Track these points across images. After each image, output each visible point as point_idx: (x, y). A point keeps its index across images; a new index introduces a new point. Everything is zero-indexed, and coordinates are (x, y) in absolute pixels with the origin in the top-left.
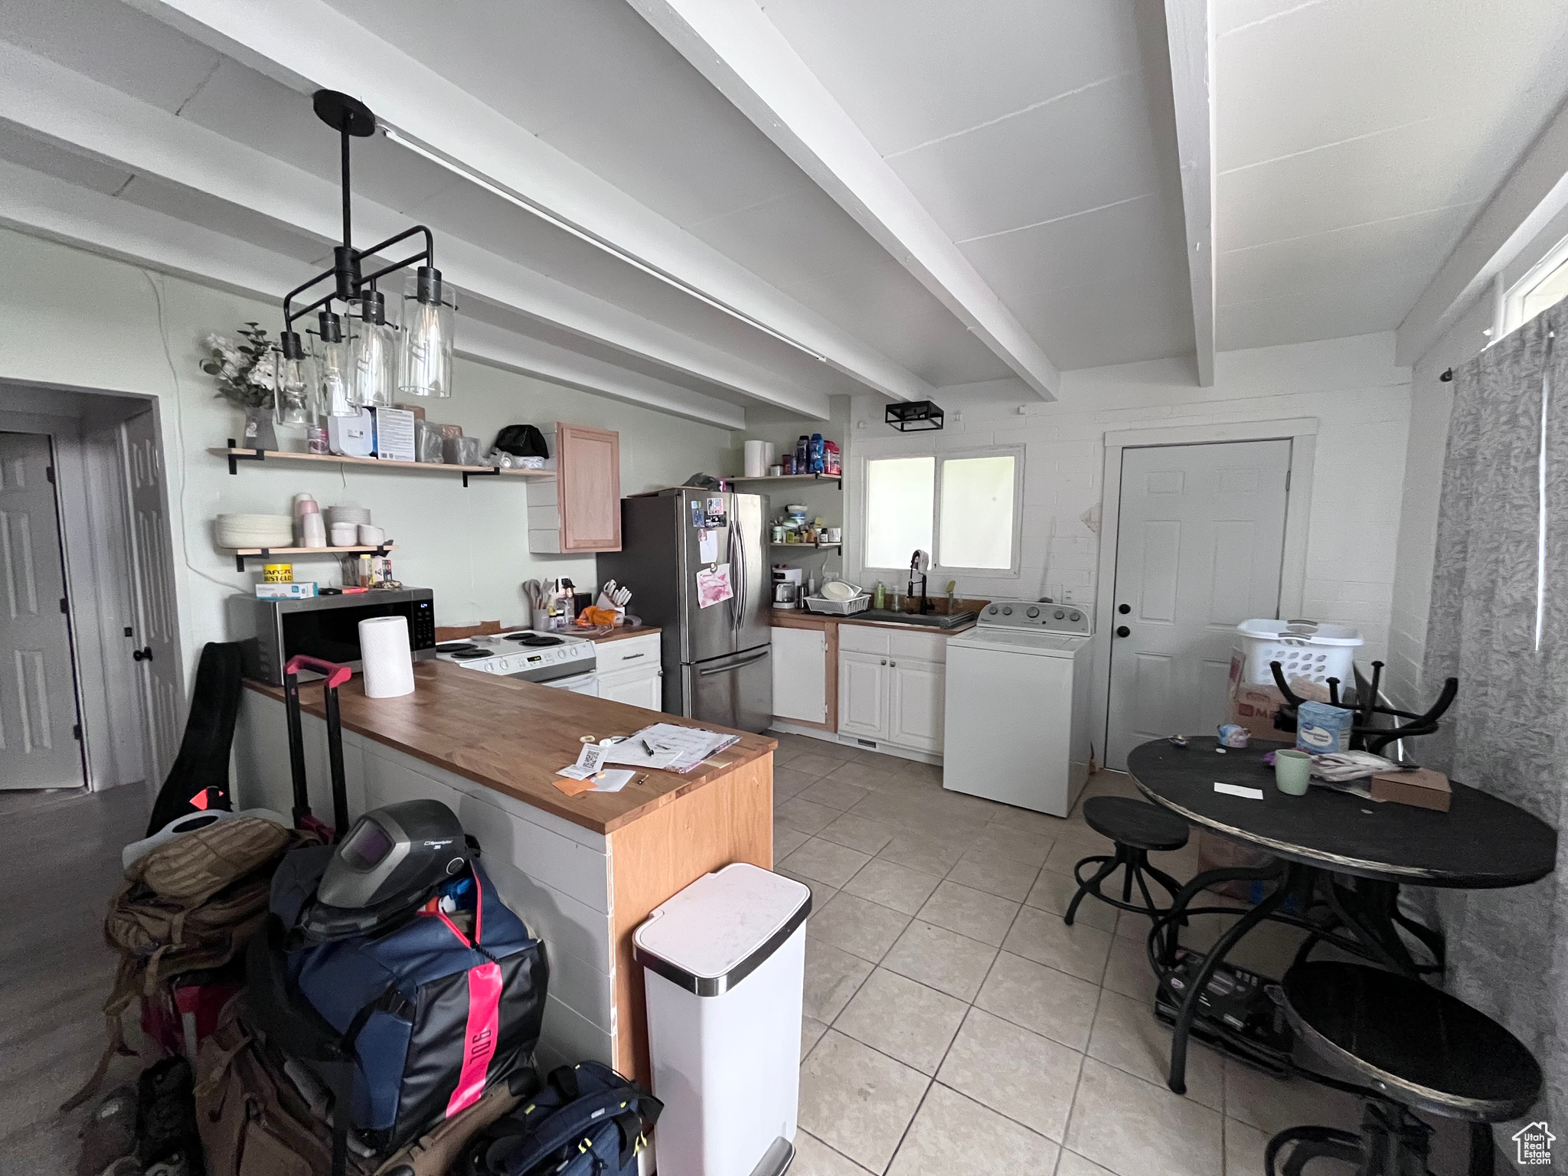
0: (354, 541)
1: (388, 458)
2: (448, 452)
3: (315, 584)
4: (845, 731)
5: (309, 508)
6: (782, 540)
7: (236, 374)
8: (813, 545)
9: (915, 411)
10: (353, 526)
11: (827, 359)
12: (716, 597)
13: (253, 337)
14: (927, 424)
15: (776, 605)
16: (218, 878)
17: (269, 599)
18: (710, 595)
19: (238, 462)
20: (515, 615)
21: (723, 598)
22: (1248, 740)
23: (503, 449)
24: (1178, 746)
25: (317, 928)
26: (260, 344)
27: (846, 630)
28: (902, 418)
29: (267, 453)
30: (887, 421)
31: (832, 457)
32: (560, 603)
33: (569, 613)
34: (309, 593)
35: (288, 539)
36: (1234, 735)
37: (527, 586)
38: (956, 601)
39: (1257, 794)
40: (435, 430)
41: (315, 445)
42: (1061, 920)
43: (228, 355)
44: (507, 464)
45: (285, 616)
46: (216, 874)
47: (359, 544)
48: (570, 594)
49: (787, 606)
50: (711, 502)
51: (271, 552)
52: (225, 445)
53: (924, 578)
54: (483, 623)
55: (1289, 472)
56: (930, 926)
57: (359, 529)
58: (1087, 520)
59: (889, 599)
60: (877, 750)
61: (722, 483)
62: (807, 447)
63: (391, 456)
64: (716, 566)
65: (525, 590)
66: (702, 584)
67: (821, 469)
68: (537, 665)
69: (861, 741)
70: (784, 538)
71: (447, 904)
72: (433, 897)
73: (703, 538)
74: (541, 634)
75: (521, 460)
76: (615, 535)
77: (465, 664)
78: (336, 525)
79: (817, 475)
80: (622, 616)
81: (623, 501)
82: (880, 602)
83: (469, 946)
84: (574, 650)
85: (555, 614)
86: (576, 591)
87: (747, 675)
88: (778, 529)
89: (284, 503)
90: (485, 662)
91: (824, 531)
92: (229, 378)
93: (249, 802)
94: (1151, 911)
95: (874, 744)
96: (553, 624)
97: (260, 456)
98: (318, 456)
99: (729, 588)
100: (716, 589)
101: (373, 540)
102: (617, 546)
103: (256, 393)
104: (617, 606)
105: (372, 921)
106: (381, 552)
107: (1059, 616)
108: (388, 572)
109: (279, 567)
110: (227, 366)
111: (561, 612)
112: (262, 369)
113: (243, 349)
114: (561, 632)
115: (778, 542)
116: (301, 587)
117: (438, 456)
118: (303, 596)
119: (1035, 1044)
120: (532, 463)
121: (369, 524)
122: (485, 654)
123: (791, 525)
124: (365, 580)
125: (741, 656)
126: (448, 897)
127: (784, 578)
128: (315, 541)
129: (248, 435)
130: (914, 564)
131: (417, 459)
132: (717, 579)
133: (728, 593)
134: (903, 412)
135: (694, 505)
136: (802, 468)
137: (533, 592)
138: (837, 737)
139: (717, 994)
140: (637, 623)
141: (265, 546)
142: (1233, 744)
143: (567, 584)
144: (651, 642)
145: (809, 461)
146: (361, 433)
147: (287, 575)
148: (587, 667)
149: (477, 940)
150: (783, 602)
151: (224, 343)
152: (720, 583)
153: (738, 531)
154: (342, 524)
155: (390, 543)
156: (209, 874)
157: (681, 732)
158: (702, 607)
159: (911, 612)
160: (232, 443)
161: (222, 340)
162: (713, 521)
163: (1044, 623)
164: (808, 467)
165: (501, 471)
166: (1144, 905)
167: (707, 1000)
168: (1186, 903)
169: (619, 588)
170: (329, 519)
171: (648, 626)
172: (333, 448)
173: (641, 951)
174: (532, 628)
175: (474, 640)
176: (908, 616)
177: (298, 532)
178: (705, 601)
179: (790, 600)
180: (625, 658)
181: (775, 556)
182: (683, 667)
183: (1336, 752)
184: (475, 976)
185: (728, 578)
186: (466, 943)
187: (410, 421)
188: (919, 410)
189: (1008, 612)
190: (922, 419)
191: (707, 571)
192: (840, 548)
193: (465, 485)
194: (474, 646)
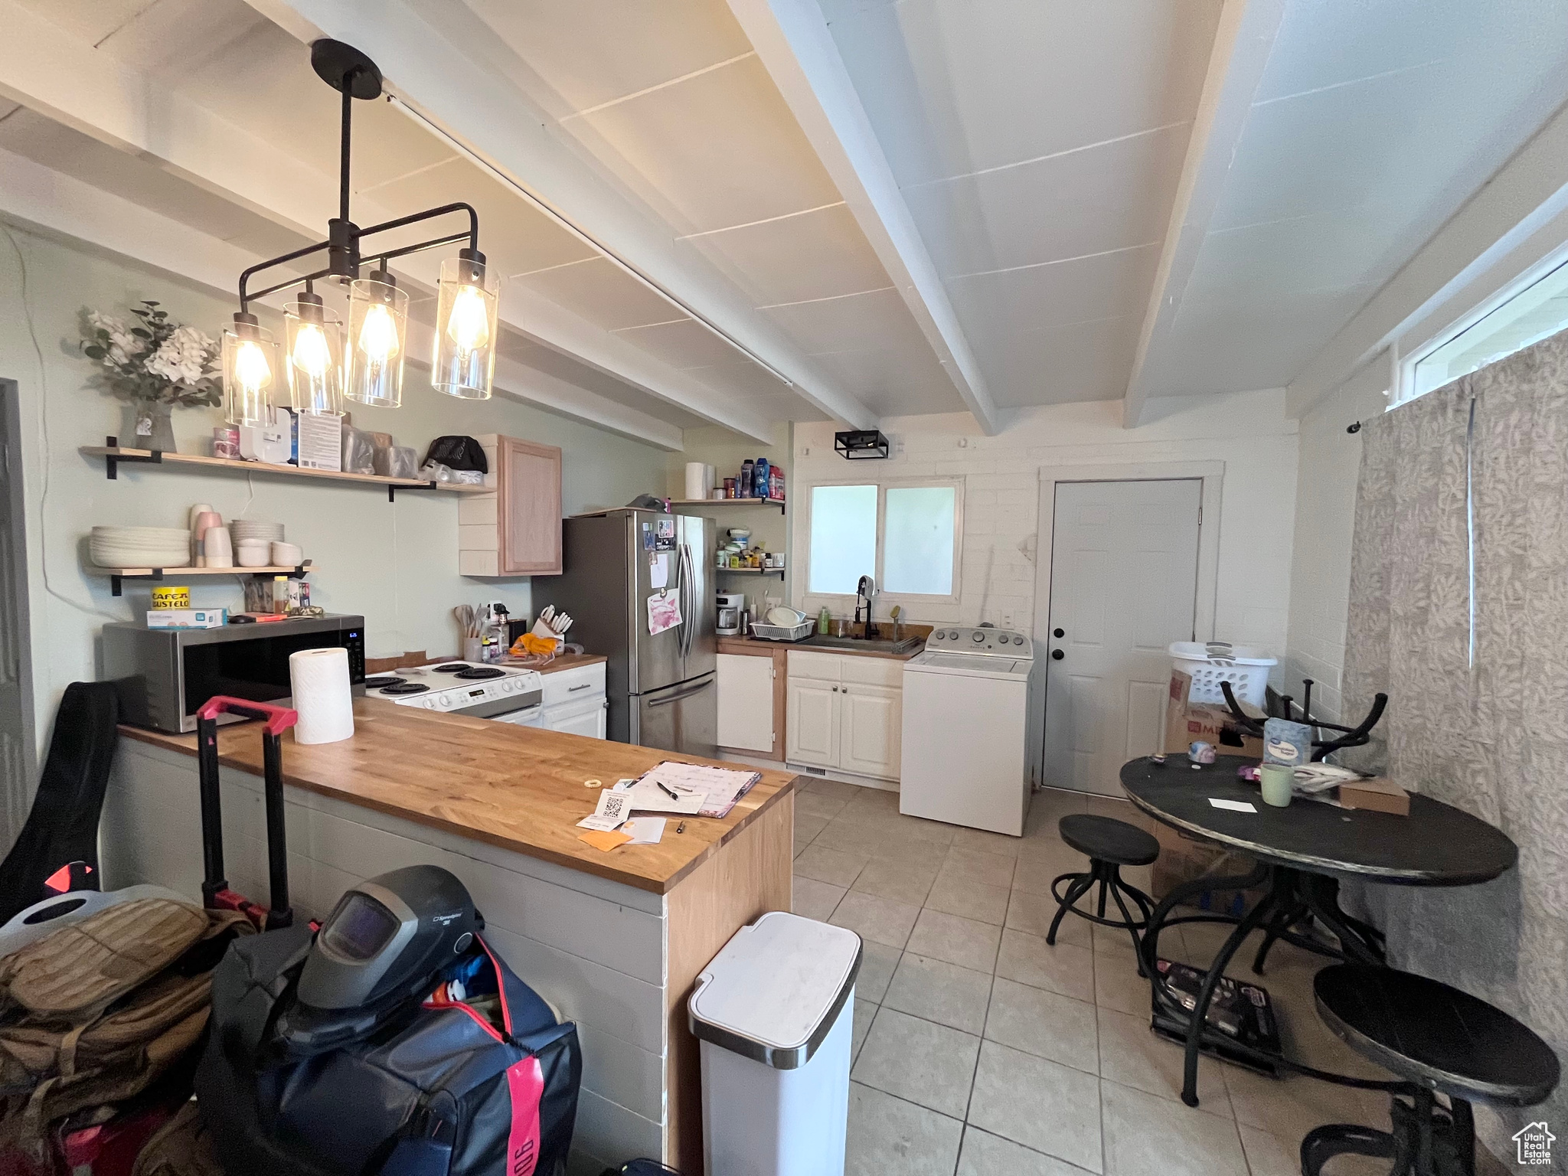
0: (266, 561)
1: (310, 467)
2: (380, 465)
3: (224, 611)
4: (794, 760)
5: (210, 522)
6: (724, 564)
7: (125, 361)
8: (759, 569)
9: (862, 440)
10: (264, 542)
11: (795, 385)
12: (666, 624)
13: (150, 318)
14: (874, 453)
15: (719, 632)
16: (115, 982)
17: (164, 628)
18: (660, 622)
19: (119, 464)
20: (442, 643)
21: (673, 624)
22: (1216, 755)
23: (440, 461)
24: (1156, 764)
25: (302, 1037)
26: (160, 327)
27: (795, 656)
28: (849, 447)
29: (164, 455)
30: (836, 449)
31: (777, 482)
32: (492, 630)
33: (503, 642)
34: (218, 622)
35: (184, 557)
36: (1203, 752)
37: (458, 612)
38: (900, 626)
39: (1248, 808)
40: (363, 438)
41: (223, 448)
42: (1044, 941)
43: (117, 337)
44: (445, 478)
45: (187, 650)
46: (112, 977)
47: (271, 564)
48: (503, 620)
49: (730, 632)
50: (662, 524)
51: (165, 572)
52: (103, 443)
53: (869, 603)
54: (407, 654)
55: (1201, 508)
56: (922, 958)
57: (272, 549)
58: (1025, 549)
59: (832, 625)
60: (826, 777)
61: (666, 505)
62: (753, 473)
63: (314, 464)
64: (666, 590)
65: (456, 617)
66: (652, 610)
67: (766, 494)
68: (479, 700)
69: (809, 769)
70: (728, 562)
71: (457, 990)
72: (440, 983)
73: (654, 562)
74: (476, 665)
75: (459, 474)
76: (557, 558)
77: (399, 700)
78: (244, 542)
79: (763, 499)
80: (562, 644)
81: (565, 521)
82: (823, 629)
83: (500, 1041)
84: (518, 681)
85: (487, 643)
86: (510, 617)
87: (690, 705)
88: (721, 553)
89: (178, 514)
90: (423, 698)
91: (768, 556)
92: (116, 364)
93: (125, 878)
94: (1132, 926)
95: (823, 772)
96: (486, 654)
97: (156, 458)
98: (225, 460)
99: (678, 614)
100: (666, 616)
101: (289, 559)
102: (556, 570)
103: (152, 384)
104: (557, 634)
105: (370, 1021)
106: (298, 574)
107: (1004, 640)
108: (305, 597)
109: (173, 590)
110: (115, 351)
111: (494, 640)
112: (165, 357)
113: (137, 332)
114: (497, 663)
115: (721, 566)
116: (208, 614)
117: (367, 467)
118: (209, 625)
119: (1054, 1072)
120: (468, 478)
121: (283, 541)
122: (421, 688)
123: (733, 549)
124: (279, 607)
125: (686, 685)
126: (457, 981)
127: (727, 603)
128: (219, 561)
129: (139, 433)
130: (861, 590)
131: (343, 469)
132: (666, 605)
133: (678, 619)
134: (852, 441)
135: (645, 527)
136: (747, 493)
137: (465, 619)
138: (785, 766)
139: (796, 1066)
140: (579, 650)
141: (158, 565)
142: (1204, 761)
143: (500, 610)
144: (595, 672)
145: (753, 485)
146: (279, 437)
147: (183, 600)
148: (532, 700)
149: (509, 1029)
150: (726, 628)
151: (110, 323)
152: (669, 608)
153: (687, 555)
154: (252, 541)
155: (307, 563)
156: (101, 977)
157: (694, 771)
158: (652, 634)
159: (857, 637)
160: (112, 442)
161: (108, 320)
162: (664, 544)
163: (990, 647)
164: (753, 491)
165: (438, 485)
166: (1122, 919)
167: (787, 1074)
168: (1165, 915)
169: (558, 613)
170: (234, 532)
171: (593, 652)
172: (243, 453)
173: (699, 1024)
174: (463, 659)
175: (398, 673)
176: (853, 641)
177: (197, 548)
178: (656, 628)
179: (733, 626)
180: (571, 690)
181: (720, 579)
182: (631, 698)
183: (1301, 763)
184: (514, 1075)
185: (677, 603)
186: (497, 1037)
187: (336, 426)
188: (866, 439)
189: (955, 636)
190: (871, 448)
191: (657, 596)
192: (783, 573)
193: (391, 499)
194: (402, 681)
